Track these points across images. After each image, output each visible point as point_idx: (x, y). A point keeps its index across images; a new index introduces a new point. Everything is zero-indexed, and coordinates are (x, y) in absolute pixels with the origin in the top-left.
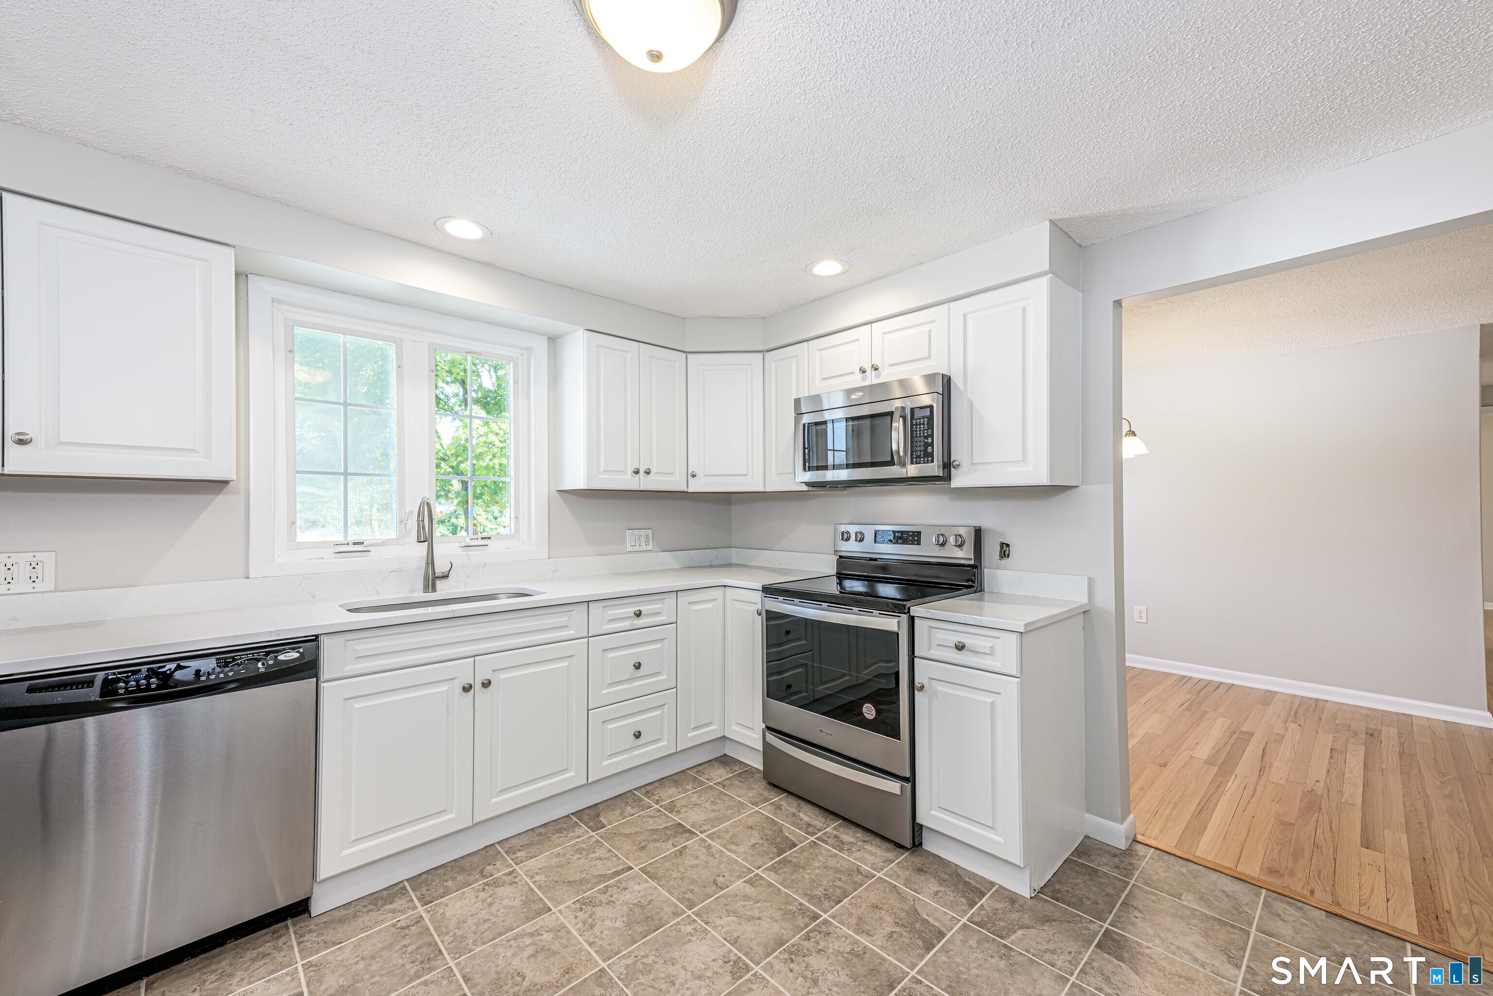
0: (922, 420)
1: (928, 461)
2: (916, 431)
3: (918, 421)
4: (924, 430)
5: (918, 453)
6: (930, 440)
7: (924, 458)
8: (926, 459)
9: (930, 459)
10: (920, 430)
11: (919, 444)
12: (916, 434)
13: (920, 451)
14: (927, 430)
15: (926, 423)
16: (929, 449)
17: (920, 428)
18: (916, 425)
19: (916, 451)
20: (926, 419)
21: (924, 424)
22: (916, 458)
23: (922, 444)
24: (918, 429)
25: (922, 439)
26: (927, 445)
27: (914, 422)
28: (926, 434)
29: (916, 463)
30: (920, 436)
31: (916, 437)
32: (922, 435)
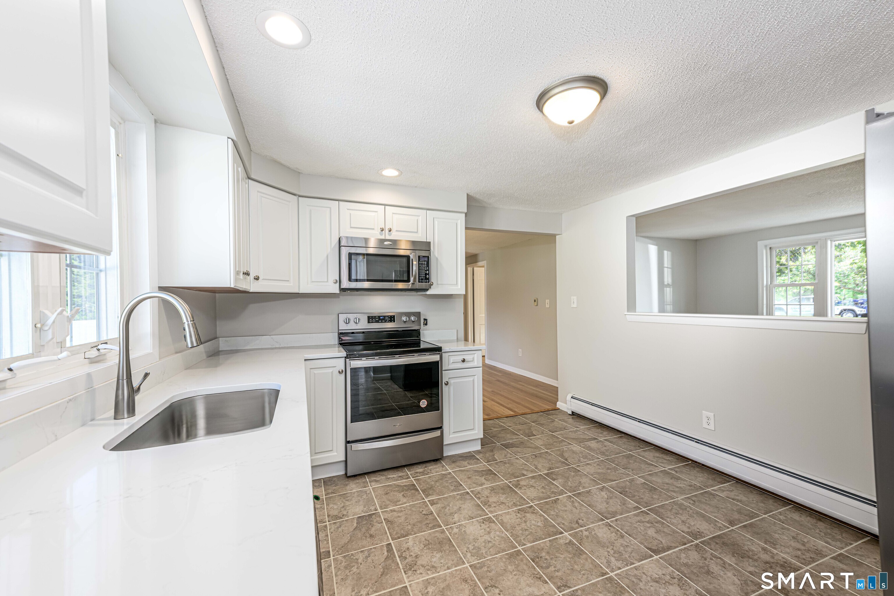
0: (424, 262)
1: (427, 281)
2: (421, 267)
3: (422, 262)
4: (425, 267)
5: (422, 278)
6: (428, 272)
7: (425, 280)
8: (426, 281)
9: (428, 281)
10: (423, 267)
11: (422, 273)
12: (421, 269)
13: (423, 277)
14: (427, 267)
15: (426, 264)
16: (427, 276)
17: (423, 266)
18: (421, 264)
19: (421, 276)
20: (426, 262)
21: (425, 264)
22: (421, 280)
23: (424, 273)
24: (422, 266)
25: (424, 271)
26: (426, 274)
27: (420, 262)
28: (426, 269)
29: (421, 282)
30: (423, 270)
31: (421, 270)
32: (424, 269)
